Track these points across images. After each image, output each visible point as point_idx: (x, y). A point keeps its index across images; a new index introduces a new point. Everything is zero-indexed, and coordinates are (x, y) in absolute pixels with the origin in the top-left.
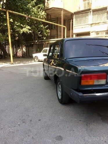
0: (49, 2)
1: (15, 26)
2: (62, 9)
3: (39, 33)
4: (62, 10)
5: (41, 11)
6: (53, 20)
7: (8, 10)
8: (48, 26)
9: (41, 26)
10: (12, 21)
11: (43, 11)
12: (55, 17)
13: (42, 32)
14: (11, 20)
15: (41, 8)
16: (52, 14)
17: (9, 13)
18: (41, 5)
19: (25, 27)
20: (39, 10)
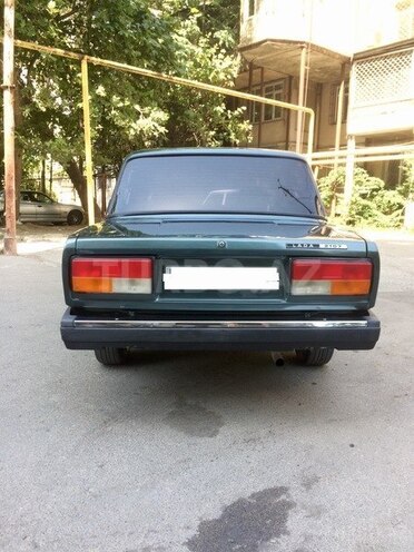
0: (254, 22)
1: (113, 112)
2: (302, 43)
3: (212, 133)
4: (302, 47)
5: (220, 56)
6: (274, 84)
7: (86, 57)
8: (244, 108)
9: (218, 108)
10: (103, 94)
11: (225, 55)
12: (280, 76)
13: (221, 129)
14: (101, 90)
15: (221, 43)
16: (265, 64)
17: (90, 65)
18: (223, 35)
19: (146, 116)
20: (213, 50)
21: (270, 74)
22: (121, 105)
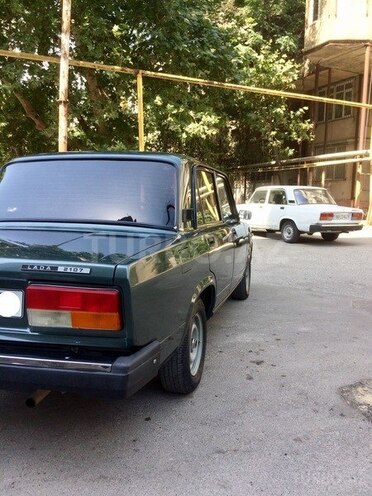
0: (317, 26)
1: (169, 119)
2: (365, 41)
3: (274, 133)
4: (366, 46)
5: (282, 61)
6: (344, 84)
7: (141, 71)
8: (306, 108)
9: (279, 110)
10: (159, 103)
11: (286, 60)
12: (349, 75)
13: (282, 129)
14: (158, 100)
15: (282, 48)
16: (332, 64)
17: (146, 79)
18: (284, 41)
20: (275, 56)
21: (339, 73)
22: (175, 112)
